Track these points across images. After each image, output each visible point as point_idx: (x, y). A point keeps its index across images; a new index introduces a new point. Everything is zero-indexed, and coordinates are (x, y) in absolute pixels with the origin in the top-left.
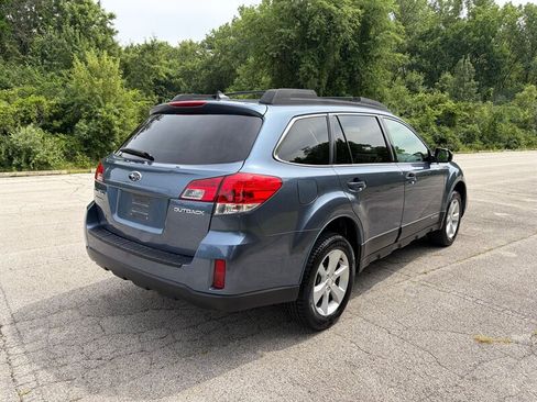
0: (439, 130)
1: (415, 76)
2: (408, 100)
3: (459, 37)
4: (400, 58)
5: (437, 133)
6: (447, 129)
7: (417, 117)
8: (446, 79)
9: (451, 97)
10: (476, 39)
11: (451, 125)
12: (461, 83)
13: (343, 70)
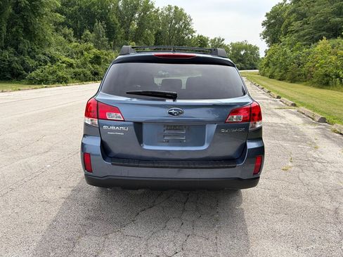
0: (93, 67)
1: (67, 31)
2: (69, 46)
3: (89, 8)
4: (60, 17)
5: (93, 69)
6: (98, 67)
7: (78, 59)
8: (87, 34)
9: (95, 46)
10: (99, 11)
11: (99, 64)
12: (98, 38)
13: (19, 21)
